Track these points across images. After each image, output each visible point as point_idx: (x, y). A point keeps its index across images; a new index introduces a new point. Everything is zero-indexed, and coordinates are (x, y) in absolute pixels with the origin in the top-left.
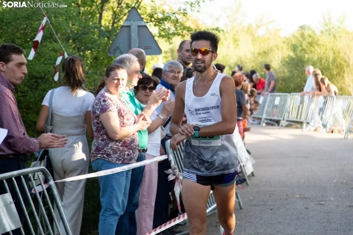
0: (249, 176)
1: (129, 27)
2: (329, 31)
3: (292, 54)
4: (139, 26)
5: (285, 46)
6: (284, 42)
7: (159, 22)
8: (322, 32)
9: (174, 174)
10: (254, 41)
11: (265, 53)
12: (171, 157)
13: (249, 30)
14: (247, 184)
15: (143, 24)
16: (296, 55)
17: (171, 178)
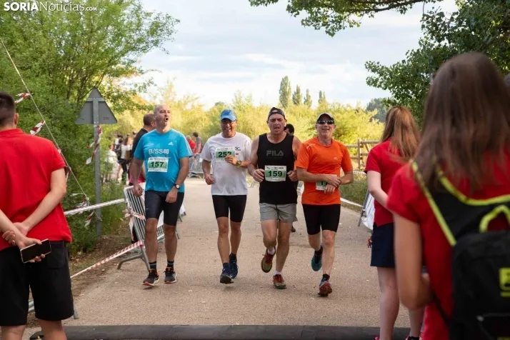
0: (182, 215)
1: (92, 102)
2: (239, 107)
3: (212, 124)
4: (100, 102)
5: (207, 119)
6: (207, 115)
7: (115, 99)
8: (234, 108)
9: (130, 213)
10: (183, 113)
11: (192, 123)
12: (127, 200)
13: (179, 106)
14: (181, 221)
15: (103, 100)
16: (215, 124)
17: (127, 215)
